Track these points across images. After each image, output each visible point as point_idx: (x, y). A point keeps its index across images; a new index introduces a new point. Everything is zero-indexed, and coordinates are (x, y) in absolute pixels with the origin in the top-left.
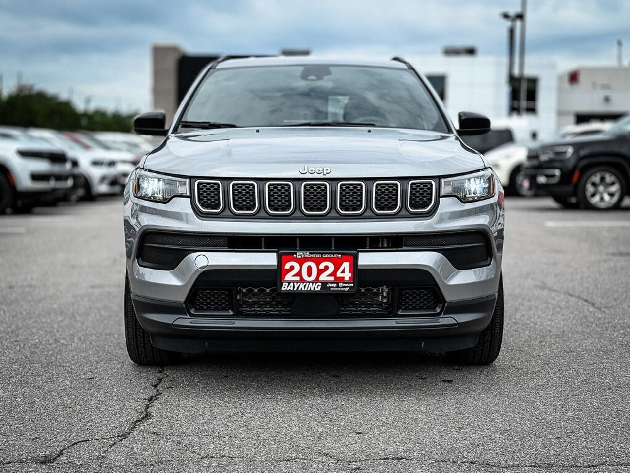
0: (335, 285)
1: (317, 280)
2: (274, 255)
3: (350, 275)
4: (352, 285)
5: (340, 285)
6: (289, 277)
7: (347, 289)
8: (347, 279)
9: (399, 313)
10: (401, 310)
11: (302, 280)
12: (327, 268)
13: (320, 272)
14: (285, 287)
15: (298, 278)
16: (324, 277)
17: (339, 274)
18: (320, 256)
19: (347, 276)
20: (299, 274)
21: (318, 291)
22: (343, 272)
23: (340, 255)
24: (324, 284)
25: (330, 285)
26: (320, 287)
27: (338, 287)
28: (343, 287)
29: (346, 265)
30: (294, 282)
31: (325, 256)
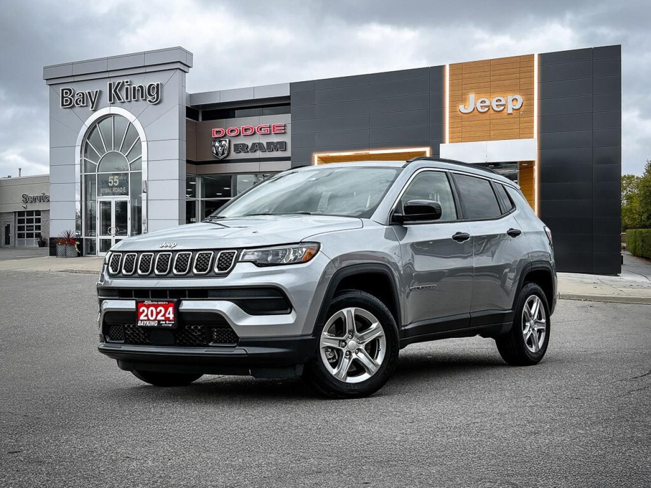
0: (164, 322)
1: (155, 320)
2: (134, 302)
3: (173, 316)
4: (173, 322)
5: (167, 322)
6: (142, 317)
7: (171, 325)
8: (171, 318)
9: (210, 344)
10: (212, 343)
11: (149, 320)
12: (161, 311)
13: (158, 314)
14: (140, 324)
15: (146, 318)
16: (159, 318)
17: (167, 315)
18: (156, 303)
19: (171, 316)
20: (147, 315)
21: (156, 326)
22: (169, 314)
23: (167, 303)
24: (159, 321)
25: (161, 322)
26: (157, 324)
27: (166, 323)
28: (169, 324)
29: (171, 309)
30: (144, 320)
31: (160, 303)
